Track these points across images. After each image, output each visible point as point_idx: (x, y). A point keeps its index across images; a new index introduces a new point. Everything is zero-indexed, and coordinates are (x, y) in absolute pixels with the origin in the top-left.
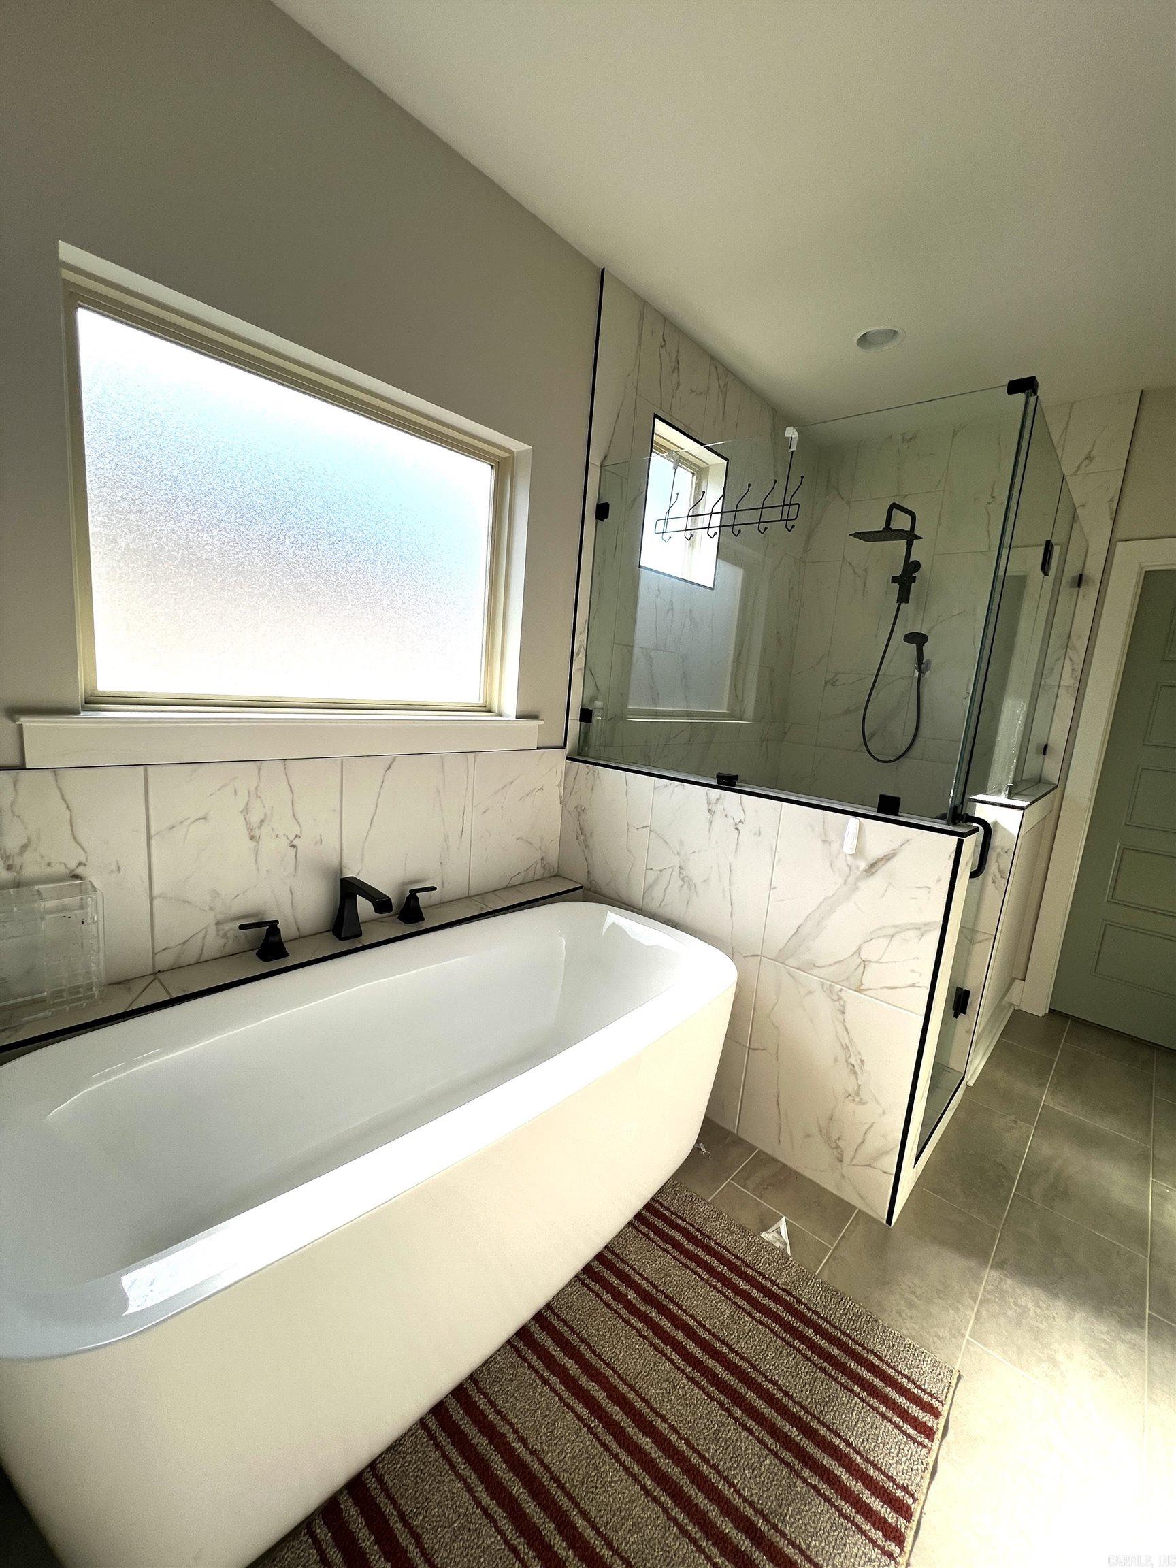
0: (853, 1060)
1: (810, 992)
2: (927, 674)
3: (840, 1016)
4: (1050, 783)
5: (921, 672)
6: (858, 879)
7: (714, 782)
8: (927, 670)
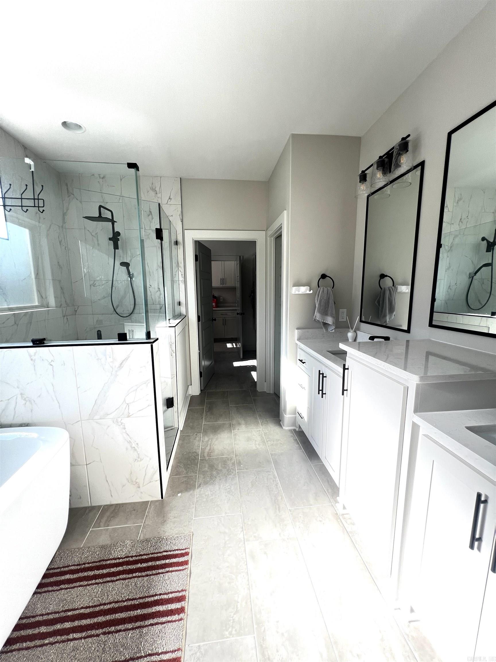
0: (133, 445)
1: (109, 426)
2: (134, 279)
3: (124, 431)
4: (184, 315)
5: (131, 278)
6: (116, 371)
7: (31, 344)
8: (133, 277)
